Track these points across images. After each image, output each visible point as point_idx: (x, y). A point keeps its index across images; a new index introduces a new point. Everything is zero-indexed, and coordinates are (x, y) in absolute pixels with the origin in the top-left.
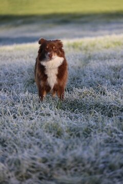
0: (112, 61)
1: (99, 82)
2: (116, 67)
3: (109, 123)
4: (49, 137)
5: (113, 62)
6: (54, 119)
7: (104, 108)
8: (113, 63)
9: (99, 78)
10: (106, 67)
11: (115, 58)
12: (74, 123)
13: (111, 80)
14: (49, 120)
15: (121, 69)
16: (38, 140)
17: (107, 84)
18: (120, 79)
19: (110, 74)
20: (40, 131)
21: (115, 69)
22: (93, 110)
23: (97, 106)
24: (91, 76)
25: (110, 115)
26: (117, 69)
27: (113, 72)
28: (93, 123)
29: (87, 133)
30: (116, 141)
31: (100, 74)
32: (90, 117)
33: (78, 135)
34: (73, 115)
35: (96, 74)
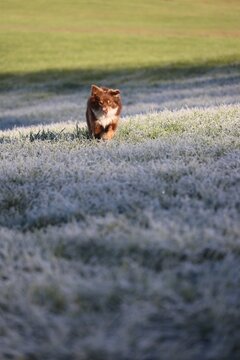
0: (162, 163)
1: (138, 204)
2: (170, 173)
3: (158, 284)
4: (39, 313)
5: (164, 165)
6: (50, 278)
7: (147, 254)
8: (164, 167)
9: (136, 197)
10: (151, 174)
11: (167, 157)
12: (89, 285)
13: (161, 199)
14: (40, 280)
15: (179, 177)
16: (18, 320)
17: (152, 208)
18: (178, 197)
19: (159, 187)
20: (23, 302)
21: (169, 178)
22: (126, 260)
23: (133, 250)
24: (121, 193)
25: (158, 268)
26: (172, 177)
27: (165, 184)
28: (124, 283)
29: (114, 303)
30: (171, 319)
31: (140, 189)
32: (121, 273)
33: (97, 309)
34: (86, 268)
35: (131, 188)
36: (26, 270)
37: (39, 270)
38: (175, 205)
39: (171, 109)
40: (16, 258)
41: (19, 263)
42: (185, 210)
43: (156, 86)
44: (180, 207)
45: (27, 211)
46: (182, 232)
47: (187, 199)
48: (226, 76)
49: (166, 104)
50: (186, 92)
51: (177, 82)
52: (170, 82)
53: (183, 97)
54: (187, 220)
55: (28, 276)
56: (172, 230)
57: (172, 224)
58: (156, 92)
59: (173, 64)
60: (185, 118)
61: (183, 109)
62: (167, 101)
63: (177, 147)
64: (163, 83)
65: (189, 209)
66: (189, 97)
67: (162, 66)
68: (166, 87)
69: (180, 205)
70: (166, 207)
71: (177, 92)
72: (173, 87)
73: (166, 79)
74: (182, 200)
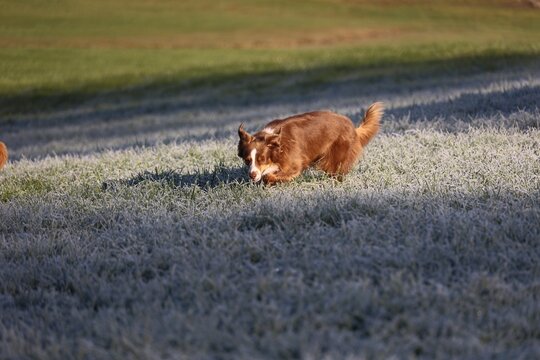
0: (16, 238)
11: (25, 229)
18: (39, 290)
39: (32, 157)
42: (51, 310)
43: (11, 123)
44: (43, 306)
46: (45, 344)
47: (54, 293)
48: (114, 107)
49: (25, 149)
50: (55, 131)
51: (42, 116)
52: (30, 117)
53: (49, 139)
54: (53, 326)
56: (30, 341)
57: (30, 331)
58: (10, 131)
59: (35, 90)
60: (51, 171)
61: (48, 158)
62: (27, 145)
63: (40, 214)
64: (20, 117)
65: (55, 308)
66: (58, 138)
67: (19, 92)
68: (25, 124)
70: (22, 305)
71: (40, 132)
72: (36, 124)
73: (25, 112)
74: (46, 294)
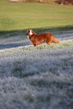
0: (63, 56)
1: (55, 68)
2: (65, 59)
3: (62, 93)
4: (25, 103)
5: (64, 56)
6: (29, 92)
7: (58, 84)
8: (64, 57)
9: (55, 66)
10: (60, 59)
11: (65, 54)
12: (41, 93)
13: (62, 67)
14: (26, 92)
15: (68, 60)
16: (19, 105)
17: (60, 69)
18: (68, 66)
19: (62, 63)
20: (20, 99)
21: (65, 60)
22: (52, 85)
23: (54, 82)
24: (51, 65)
25: (62, 88)
26: (66, 60)
27: (64, 62)
28: (51, 93)
29: (48, 99)
30: (66, 103)
31: (56, 64)
32: (50, 89)
33: (43, 101)
34: (40, 89)
35: (54, 64)
36: (21, 89)
37: (25, 89)
38: (67, 69)
39: (66, 40)
40: (18, 86)
41: (19, 87)
42: (70, 70)
43: (61, 33)
44: (68, 69)
45: (22, 72)
46: (69, 77)
47: (71, 66)
49: (64, 38)
50: (70, 34)
51: (68, 31)
52: (65, 32)
53: (69, 36)
54: (71, 73)
55: (22, 91)
56: (66, 76)
57: (66, 74)
58: (61, 35)
59: (66, 26)
60: (70, 42)
61: (69, 39)
62: (65, 37)
63: (67, 51)
64: (63, 32)
65: (71, 70)
66: (71, 36)
67: (63, 27)
68: (64, 33)
69: (68, 68)
70: (64, 69)
71: (67, 35)
72: (66, 33)
73: (64, 31)
74: (69, 67)
